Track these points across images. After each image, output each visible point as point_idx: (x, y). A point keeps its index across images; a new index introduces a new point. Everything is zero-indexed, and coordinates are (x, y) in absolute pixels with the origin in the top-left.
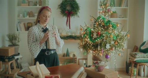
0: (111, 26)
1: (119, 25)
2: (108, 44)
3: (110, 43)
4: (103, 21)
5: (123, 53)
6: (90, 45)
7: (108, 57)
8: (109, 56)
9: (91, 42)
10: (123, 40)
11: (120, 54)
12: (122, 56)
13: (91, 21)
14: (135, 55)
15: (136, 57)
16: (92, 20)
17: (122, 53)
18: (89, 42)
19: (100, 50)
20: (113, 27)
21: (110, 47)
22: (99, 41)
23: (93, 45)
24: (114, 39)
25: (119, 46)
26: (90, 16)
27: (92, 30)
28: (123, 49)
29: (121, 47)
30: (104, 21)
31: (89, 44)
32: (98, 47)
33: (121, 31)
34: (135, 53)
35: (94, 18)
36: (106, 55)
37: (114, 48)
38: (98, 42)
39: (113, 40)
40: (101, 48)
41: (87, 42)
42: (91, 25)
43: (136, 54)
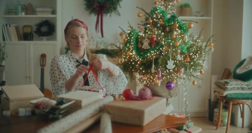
0: (177, 25)
1: (192, 25)
2: (171, 60)
3: (174, 59)
4: (161, 18)
5: (202, 79)
6: (136, 63)
7: (171, 87)
8: (172, 85)
9: (137, 58)
10: (201, 53)
11: (196, 83)
12: (199, 87)
13: (139, 16)
14: (224, 85)
15: (227, 88)
16: (141, 15)
17: (200, 80)
18: (134, 57)
19: (155, 73)
20: (180, 28)
21: (174, 66)
22: (152, 54)
23: (142, 64)
24: (184, 51)
25: (192, 66)
26: (137, 7)
27: (141, 34)
28: (201, 72)
29: (198, 68)
30: (164, 17)
31: (134, 61)
32: (152, 67)
33: (198, 38)
34: (226, 80)
35: (144, 11)
36: (167, 83)
37: (183, 70)
38: (152, 56)
39: (182, 53)
40: (157, 68)
41: (130, 57)
42: (138, 24)
43: (227, 83)
